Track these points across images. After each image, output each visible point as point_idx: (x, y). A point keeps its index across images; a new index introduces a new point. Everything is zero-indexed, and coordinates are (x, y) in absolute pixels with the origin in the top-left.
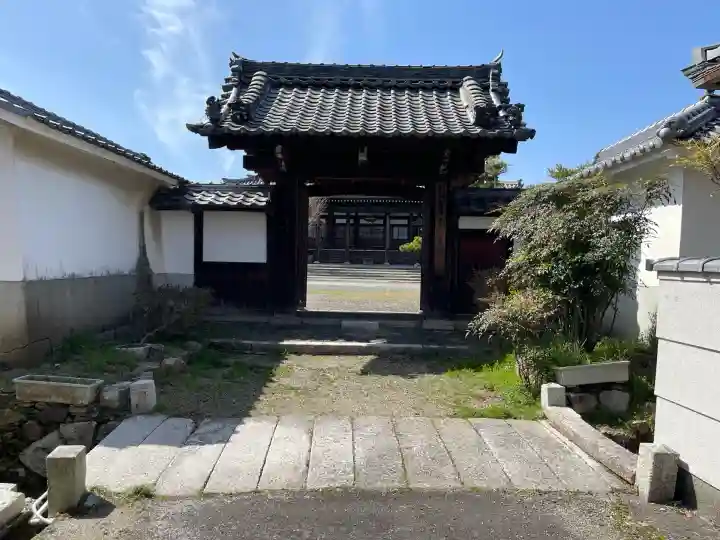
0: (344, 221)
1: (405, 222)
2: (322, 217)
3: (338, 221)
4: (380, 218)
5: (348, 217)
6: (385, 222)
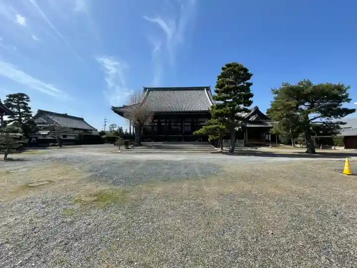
0: (164, 124)
1: (190, 124)
3: (162, 124)
4: (179, 122)
6: (182, 124)
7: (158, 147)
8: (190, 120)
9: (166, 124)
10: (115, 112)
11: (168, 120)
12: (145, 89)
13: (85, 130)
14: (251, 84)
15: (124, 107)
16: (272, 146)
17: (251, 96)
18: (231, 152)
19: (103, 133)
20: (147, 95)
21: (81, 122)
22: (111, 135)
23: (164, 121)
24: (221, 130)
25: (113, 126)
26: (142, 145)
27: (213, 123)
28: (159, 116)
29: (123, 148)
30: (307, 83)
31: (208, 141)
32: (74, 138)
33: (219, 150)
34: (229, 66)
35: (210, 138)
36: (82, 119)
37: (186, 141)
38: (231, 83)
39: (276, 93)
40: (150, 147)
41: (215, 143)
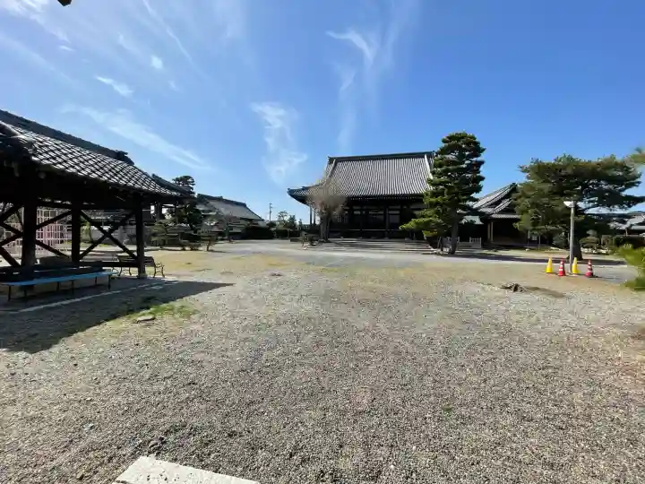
0: (359, 213)
1: (398, 212)
2: (346, 210)
3: (355, 212)
4: (381, 210)
5: (361, 210)
6: (385, 213)
7: (352, 245)
8: (399, 207)
9: (362, 213)
10: (293, 196)
11: (365, 207)
12: (331, 160)
13: (251, 220)
14: (482, 163)
15: (304, 189)
16: (531, 249)
17: (482, 179)
18: (452, 254)
19: (272, 224)
20: (334, 168)
21: (243, 208)
22: (281, 227)
23: (358, 208)
24: (438, 224)
25: (282, 214)
26: (329, 242)
27: (428, 216)
28: (353, 202)
29: (307, 244)
30: (568, 159)
31: (423, 239)
32: (239, 231)
33: (436, 251)
34: (451, 138)
35: (426, 234)
36: (244, 205)
37: (390, 238)
38: (453, 163)
39: (525, 171)
40: (340, 245)
41: (433, 242)
